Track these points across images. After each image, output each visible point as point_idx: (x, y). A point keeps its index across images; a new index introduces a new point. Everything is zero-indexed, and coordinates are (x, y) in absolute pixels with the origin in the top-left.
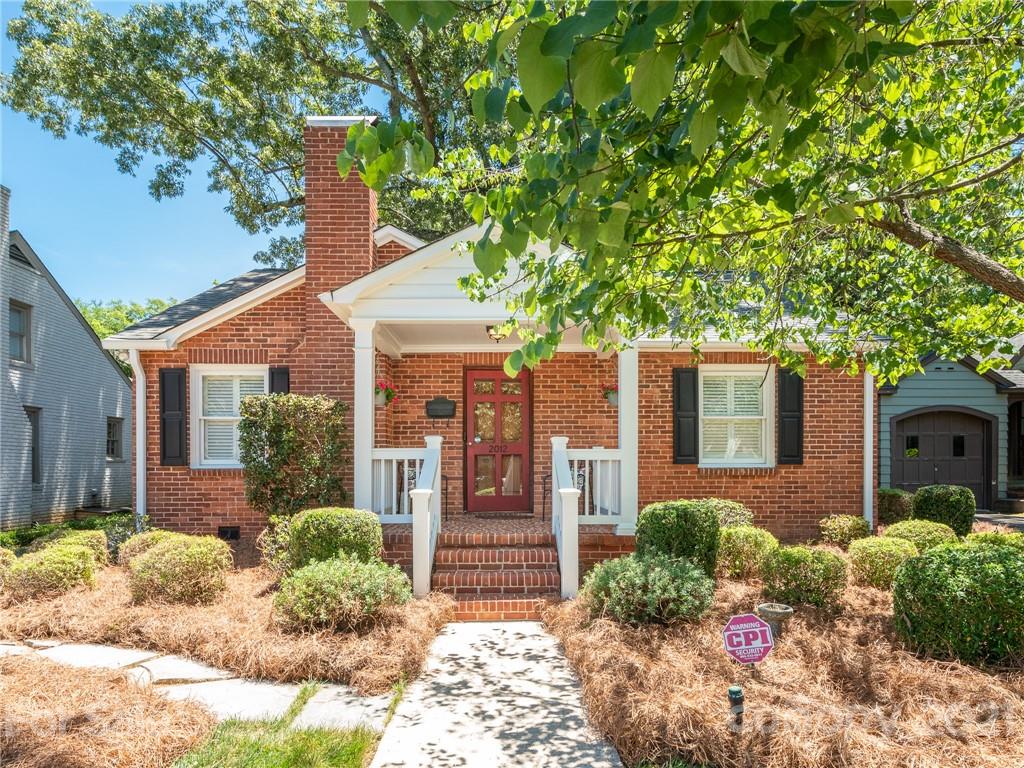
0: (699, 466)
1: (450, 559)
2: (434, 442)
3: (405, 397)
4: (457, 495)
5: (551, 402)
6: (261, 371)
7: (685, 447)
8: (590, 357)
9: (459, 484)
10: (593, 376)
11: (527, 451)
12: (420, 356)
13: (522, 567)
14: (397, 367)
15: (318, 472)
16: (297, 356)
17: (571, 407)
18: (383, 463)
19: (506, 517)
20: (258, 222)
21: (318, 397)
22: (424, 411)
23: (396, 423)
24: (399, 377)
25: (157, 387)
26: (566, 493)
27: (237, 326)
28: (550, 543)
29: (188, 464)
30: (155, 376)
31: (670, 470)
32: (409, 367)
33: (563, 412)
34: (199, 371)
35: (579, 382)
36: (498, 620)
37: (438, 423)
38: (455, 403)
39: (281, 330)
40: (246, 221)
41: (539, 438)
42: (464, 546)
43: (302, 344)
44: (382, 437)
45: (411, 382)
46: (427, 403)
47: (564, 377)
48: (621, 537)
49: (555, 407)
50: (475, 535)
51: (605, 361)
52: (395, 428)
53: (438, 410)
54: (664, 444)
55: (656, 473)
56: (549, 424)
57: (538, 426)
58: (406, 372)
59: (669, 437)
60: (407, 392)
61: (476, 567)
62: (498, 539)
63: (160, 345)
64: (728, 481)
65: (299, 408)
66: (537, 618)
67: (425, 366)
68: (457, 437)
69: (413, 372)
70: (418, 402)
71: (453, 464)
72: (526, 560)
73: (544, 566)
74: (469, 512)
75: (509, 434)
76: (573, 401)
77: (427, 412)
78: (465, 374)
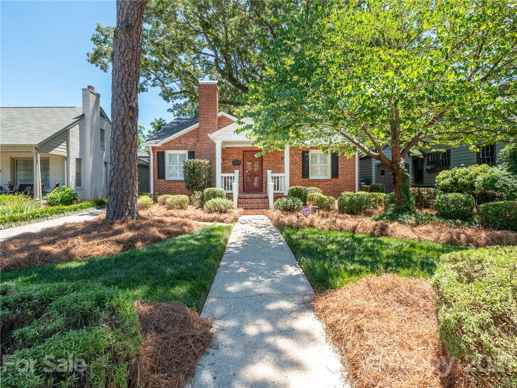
0: (309, 178)
1: (242, 201)
2: (237, 172)
4: (241, 187)
5: (268, 161)
6: (186, 152)
7: (305, 173)
9: (242, 184)
10: (279, 153)
11: (261, 175)
12: (231, 148)
13: (260, 203)
15: (205, 180)
16: (197, 148)
17: (273, 162)
18: (223, 177)
19: (255, 193)
20: (170, 98)
21: (205, 160)
23: (224, 167)
24: (225, 154)
25: (156, 157)
26: (271, 184)
27: (179, 140)
28: (267, 198)
29: (164, 178)
30: (156, 154)
31: (301, 180)
33: (271, 163)
34: (168, 152)
35: (276, 155)
36: (254, 214)
37: (236, 167)
38: (240, 161)
39: (191, 141)
40: (166, 99)
41: (264, 171)
42: (245, 199)
43: (198, 145)
44: (223, 170)
45: (228, 155)
46: (233, 161)
48: (284, 195)
50: (248, 196)
53: (236, 163)
54: (299, 172)
55: (297, 181)
56: (267, 167)
57: (264, 168)
58: (227, 152)
59: (301, 171)
60: (227, 158)
61: (248, 203)
62: (254, 197)
63: (158, 145)
64: (317, 183)
65: (200, 163)
66: (263, 214)
67: (232, 151)
68: (242, 171)
69: (229, 152)
70: (230, 161)
71: (240, 178)
72: (261, 201)
73: (265, 203)
74: (245, 192)
75: (255, 170)
76: (274, 160)
77: (233, 164)
78: (243, 153)
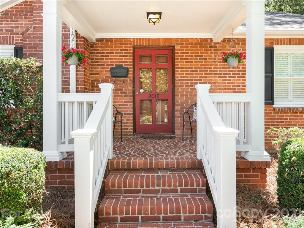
0: (274, 106)
1: (116, 185)
3: (97, 65)
4: (129, 124)
5: (186, 68)
6: (11, 49)
8: (209, 41)
9: (131, 117)
10: (211, 53)
11: (171, 97)
12: (107, 40)
13: (176, 191)
14: (93, 47)
16: (27, 38)
17: (197, 71)
18: (76, 104)
19: (159, 138)
22: (109, 73)
23: (92, 81)
24: (94, 53)
28: (198, 167)
32: (100, 47)
33: (193, 74)
35: (202, 56)
37: (118, 80)
38: (128, 69)
39: (22, 24)
41: (178, 89)
42: (129, 170)
43: (30, 30)
44: (81, 88)
45: (101, 56)
46: (111, 69)
47: (193, 53)
48: (252, 162)
49: (188, 71)
50: (138, 160)
51: (218, 43)
52: (92, 83)
53: (118, 73)
56: (184, 82)
57: (178, 83)
58: (99, 50)
60: (99, 62)
61: (139, 191)
62: (157, 164)
64: (292, 115)
67: (110, 47)
68: (129, 89)
69: (103, 50)
70: (106, 68)
71: (127, 105)
72: (180, 185)
73: (195, 191)
74: (137, 134)
76: (199, 68)
77: (111, 74)
78: (134, 51)
